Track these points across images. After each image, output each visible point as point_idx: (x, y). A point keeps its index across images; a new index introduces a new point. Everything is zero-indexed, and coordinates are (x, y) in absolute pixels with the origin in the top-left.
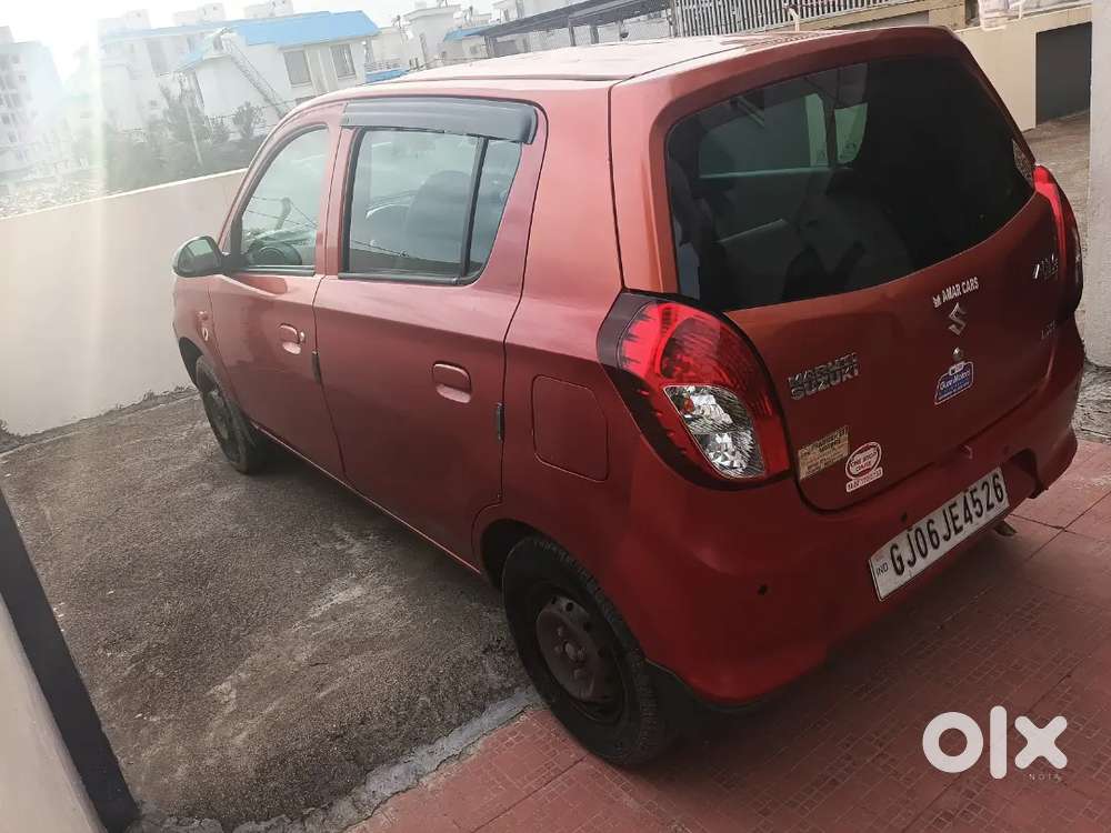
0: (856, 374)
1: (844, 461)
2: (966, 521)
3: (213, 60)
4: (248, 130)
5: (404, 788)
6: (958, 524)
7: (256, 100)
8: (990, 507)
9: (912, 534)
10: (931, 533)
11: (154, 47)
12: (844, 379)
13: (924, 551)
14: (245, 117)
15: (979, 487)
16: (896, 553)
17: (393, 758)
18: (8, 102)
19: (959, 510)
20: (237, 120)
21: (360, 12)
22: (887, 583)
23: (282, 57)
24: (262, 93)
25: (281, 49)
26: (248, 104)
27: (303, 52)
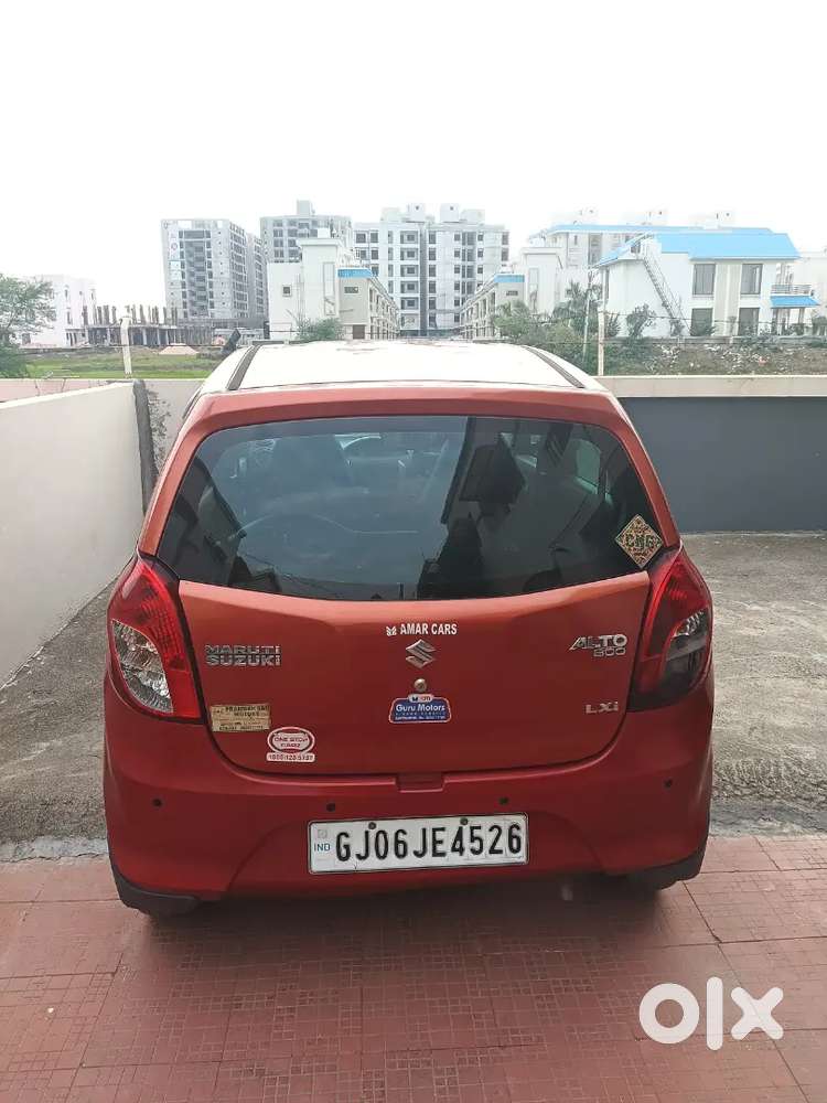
0: (278, 663)
1: (266, 733)
2: (454, 850)
3: (628, 262)
4: (636, 330)
5: (48, 856)
6: (440, 848)
7: (654, 305)
8: (492, 851)
9: (373, 833)
10: (397, 842)
11: (595, 241)
12: (264, 664)
13: (382, 853)
14: (638, 318)
15: (486, 828)
16: (344, 840)
17: (59, 835)
18: (464, 256)
19: (447, 838)
20: (630, 319)
21: (786, 234)
22: (323, 860)
23: (693, 266)
24: (662, 297)
25: (692, 260)
26: (646, 307)
27: (714, 265)
